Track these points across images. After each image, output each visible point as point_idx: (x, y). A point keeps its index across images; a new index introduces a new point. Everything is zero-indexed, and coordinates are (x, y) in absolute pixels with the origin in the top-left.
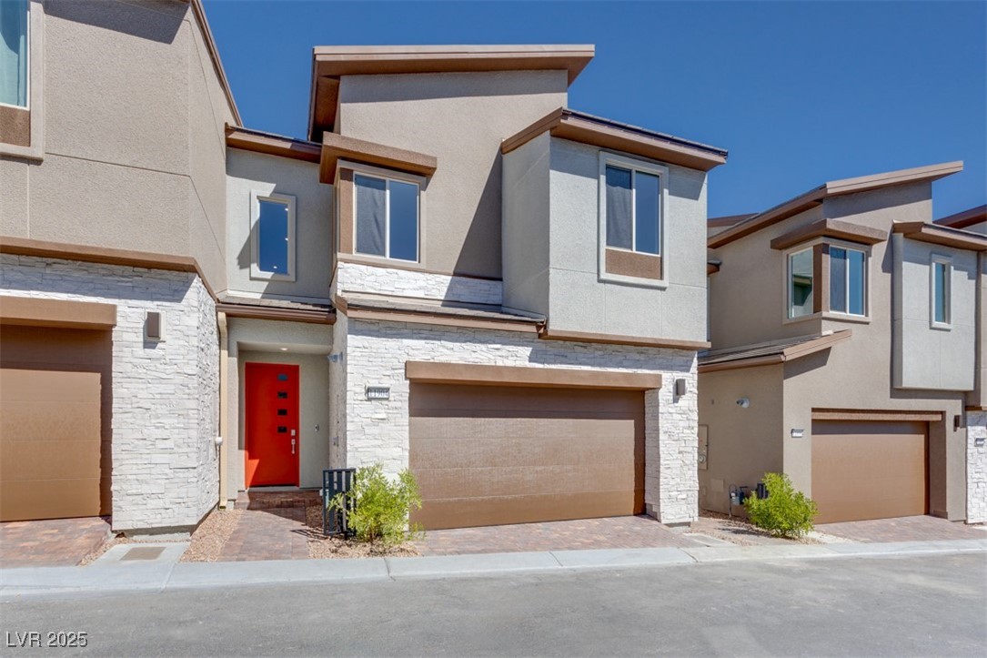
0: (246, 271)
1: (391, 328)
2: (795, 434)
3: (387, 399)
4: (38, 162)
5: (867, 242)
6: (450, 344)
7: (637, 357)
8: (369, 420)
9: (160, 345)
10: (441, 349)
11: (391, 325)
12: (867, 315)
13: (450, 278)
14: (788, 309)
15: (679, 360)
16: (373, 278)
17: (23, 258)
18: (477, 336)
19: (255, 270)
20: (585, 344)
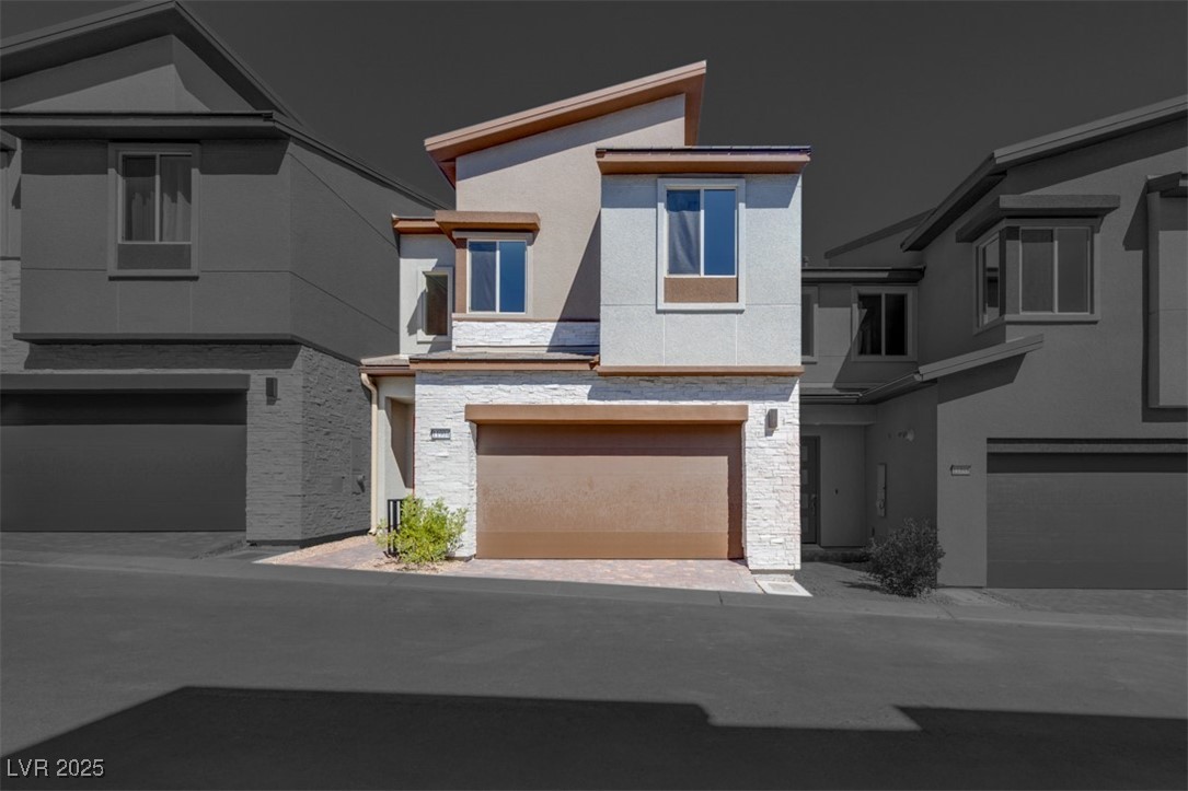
0: (414, 337)
1: (453, 376)
2: (955, 471)
3: (449, 439)
4: (195, 278)
5: (1093, 215)
6: (508, 387)
7: (717, 388)
8: (434, 458)
9: (277, 402)
10: (499, 392)
11: (453, 373)
12: (1092, 312)
13: (555, 324)
14: (978, 316)
15: (773, 388)
16: (483, 333)
17: (196, 347)
18: (534, 377)
19: (421, 335)
20: (652, 378)
